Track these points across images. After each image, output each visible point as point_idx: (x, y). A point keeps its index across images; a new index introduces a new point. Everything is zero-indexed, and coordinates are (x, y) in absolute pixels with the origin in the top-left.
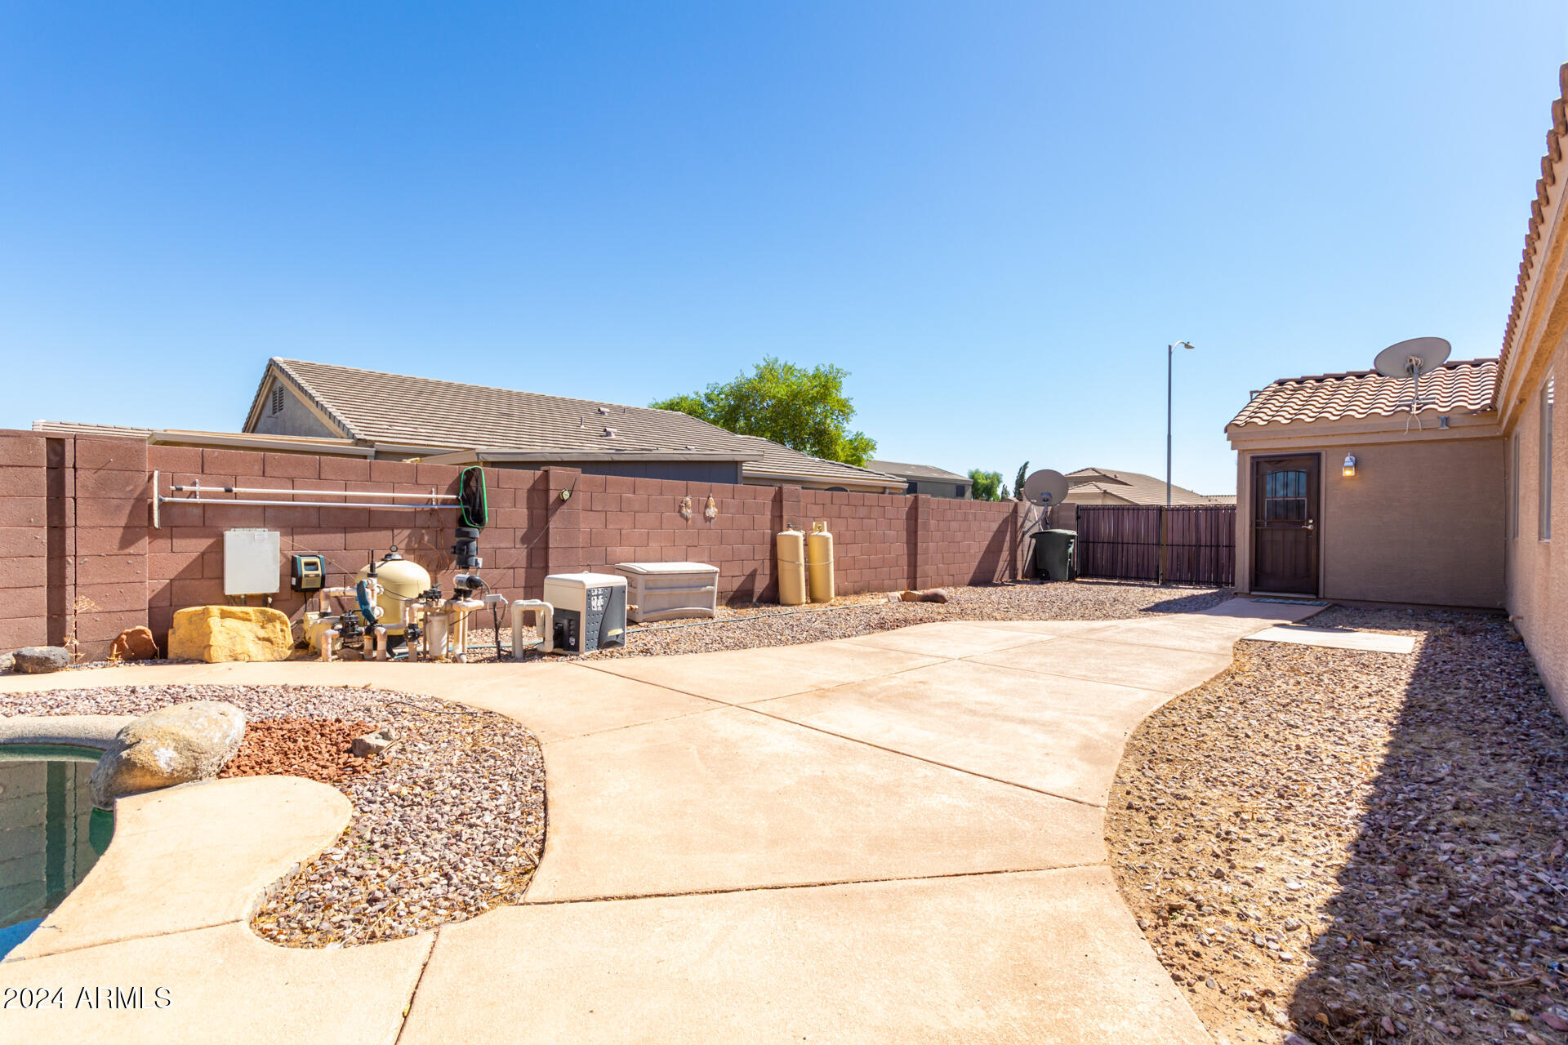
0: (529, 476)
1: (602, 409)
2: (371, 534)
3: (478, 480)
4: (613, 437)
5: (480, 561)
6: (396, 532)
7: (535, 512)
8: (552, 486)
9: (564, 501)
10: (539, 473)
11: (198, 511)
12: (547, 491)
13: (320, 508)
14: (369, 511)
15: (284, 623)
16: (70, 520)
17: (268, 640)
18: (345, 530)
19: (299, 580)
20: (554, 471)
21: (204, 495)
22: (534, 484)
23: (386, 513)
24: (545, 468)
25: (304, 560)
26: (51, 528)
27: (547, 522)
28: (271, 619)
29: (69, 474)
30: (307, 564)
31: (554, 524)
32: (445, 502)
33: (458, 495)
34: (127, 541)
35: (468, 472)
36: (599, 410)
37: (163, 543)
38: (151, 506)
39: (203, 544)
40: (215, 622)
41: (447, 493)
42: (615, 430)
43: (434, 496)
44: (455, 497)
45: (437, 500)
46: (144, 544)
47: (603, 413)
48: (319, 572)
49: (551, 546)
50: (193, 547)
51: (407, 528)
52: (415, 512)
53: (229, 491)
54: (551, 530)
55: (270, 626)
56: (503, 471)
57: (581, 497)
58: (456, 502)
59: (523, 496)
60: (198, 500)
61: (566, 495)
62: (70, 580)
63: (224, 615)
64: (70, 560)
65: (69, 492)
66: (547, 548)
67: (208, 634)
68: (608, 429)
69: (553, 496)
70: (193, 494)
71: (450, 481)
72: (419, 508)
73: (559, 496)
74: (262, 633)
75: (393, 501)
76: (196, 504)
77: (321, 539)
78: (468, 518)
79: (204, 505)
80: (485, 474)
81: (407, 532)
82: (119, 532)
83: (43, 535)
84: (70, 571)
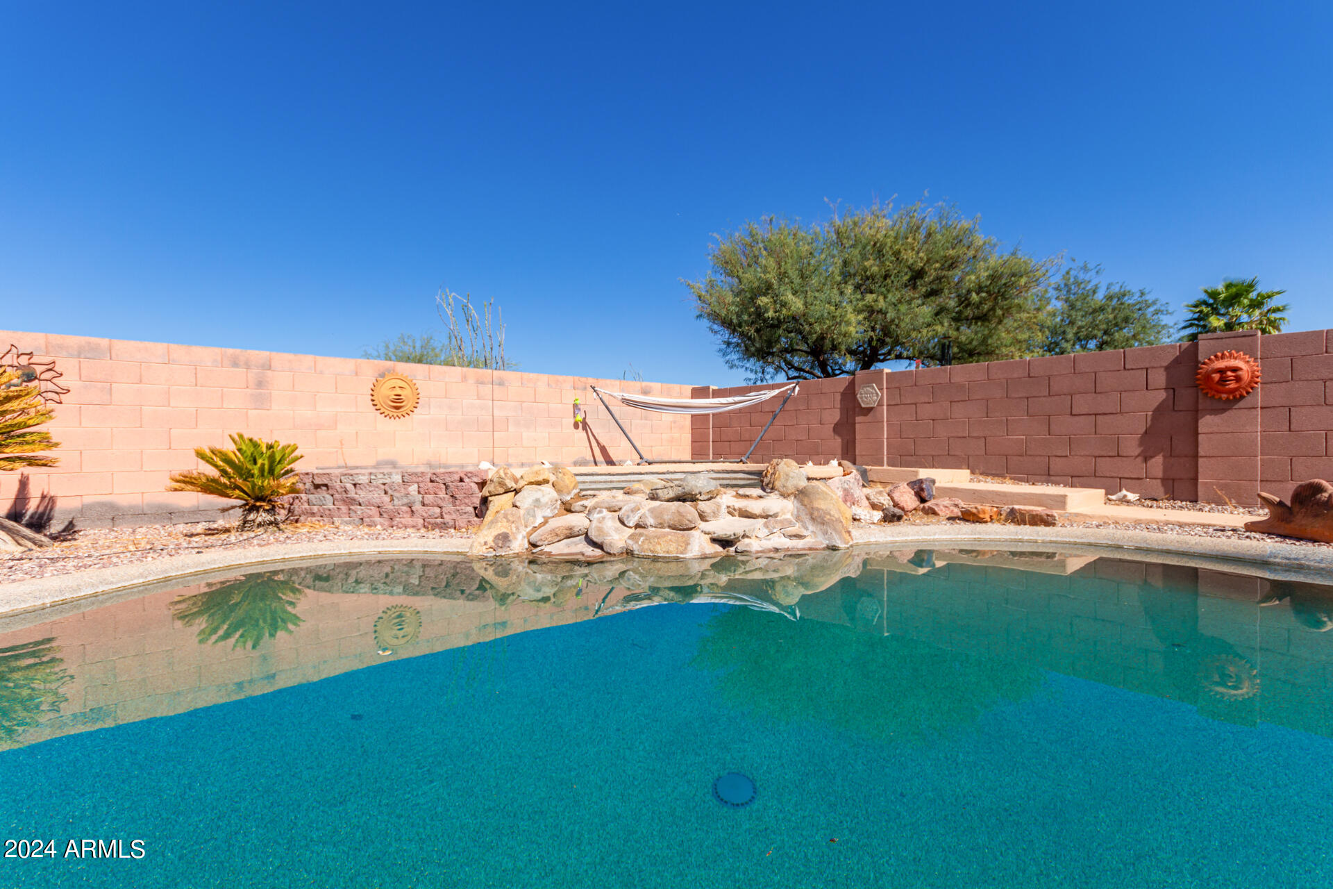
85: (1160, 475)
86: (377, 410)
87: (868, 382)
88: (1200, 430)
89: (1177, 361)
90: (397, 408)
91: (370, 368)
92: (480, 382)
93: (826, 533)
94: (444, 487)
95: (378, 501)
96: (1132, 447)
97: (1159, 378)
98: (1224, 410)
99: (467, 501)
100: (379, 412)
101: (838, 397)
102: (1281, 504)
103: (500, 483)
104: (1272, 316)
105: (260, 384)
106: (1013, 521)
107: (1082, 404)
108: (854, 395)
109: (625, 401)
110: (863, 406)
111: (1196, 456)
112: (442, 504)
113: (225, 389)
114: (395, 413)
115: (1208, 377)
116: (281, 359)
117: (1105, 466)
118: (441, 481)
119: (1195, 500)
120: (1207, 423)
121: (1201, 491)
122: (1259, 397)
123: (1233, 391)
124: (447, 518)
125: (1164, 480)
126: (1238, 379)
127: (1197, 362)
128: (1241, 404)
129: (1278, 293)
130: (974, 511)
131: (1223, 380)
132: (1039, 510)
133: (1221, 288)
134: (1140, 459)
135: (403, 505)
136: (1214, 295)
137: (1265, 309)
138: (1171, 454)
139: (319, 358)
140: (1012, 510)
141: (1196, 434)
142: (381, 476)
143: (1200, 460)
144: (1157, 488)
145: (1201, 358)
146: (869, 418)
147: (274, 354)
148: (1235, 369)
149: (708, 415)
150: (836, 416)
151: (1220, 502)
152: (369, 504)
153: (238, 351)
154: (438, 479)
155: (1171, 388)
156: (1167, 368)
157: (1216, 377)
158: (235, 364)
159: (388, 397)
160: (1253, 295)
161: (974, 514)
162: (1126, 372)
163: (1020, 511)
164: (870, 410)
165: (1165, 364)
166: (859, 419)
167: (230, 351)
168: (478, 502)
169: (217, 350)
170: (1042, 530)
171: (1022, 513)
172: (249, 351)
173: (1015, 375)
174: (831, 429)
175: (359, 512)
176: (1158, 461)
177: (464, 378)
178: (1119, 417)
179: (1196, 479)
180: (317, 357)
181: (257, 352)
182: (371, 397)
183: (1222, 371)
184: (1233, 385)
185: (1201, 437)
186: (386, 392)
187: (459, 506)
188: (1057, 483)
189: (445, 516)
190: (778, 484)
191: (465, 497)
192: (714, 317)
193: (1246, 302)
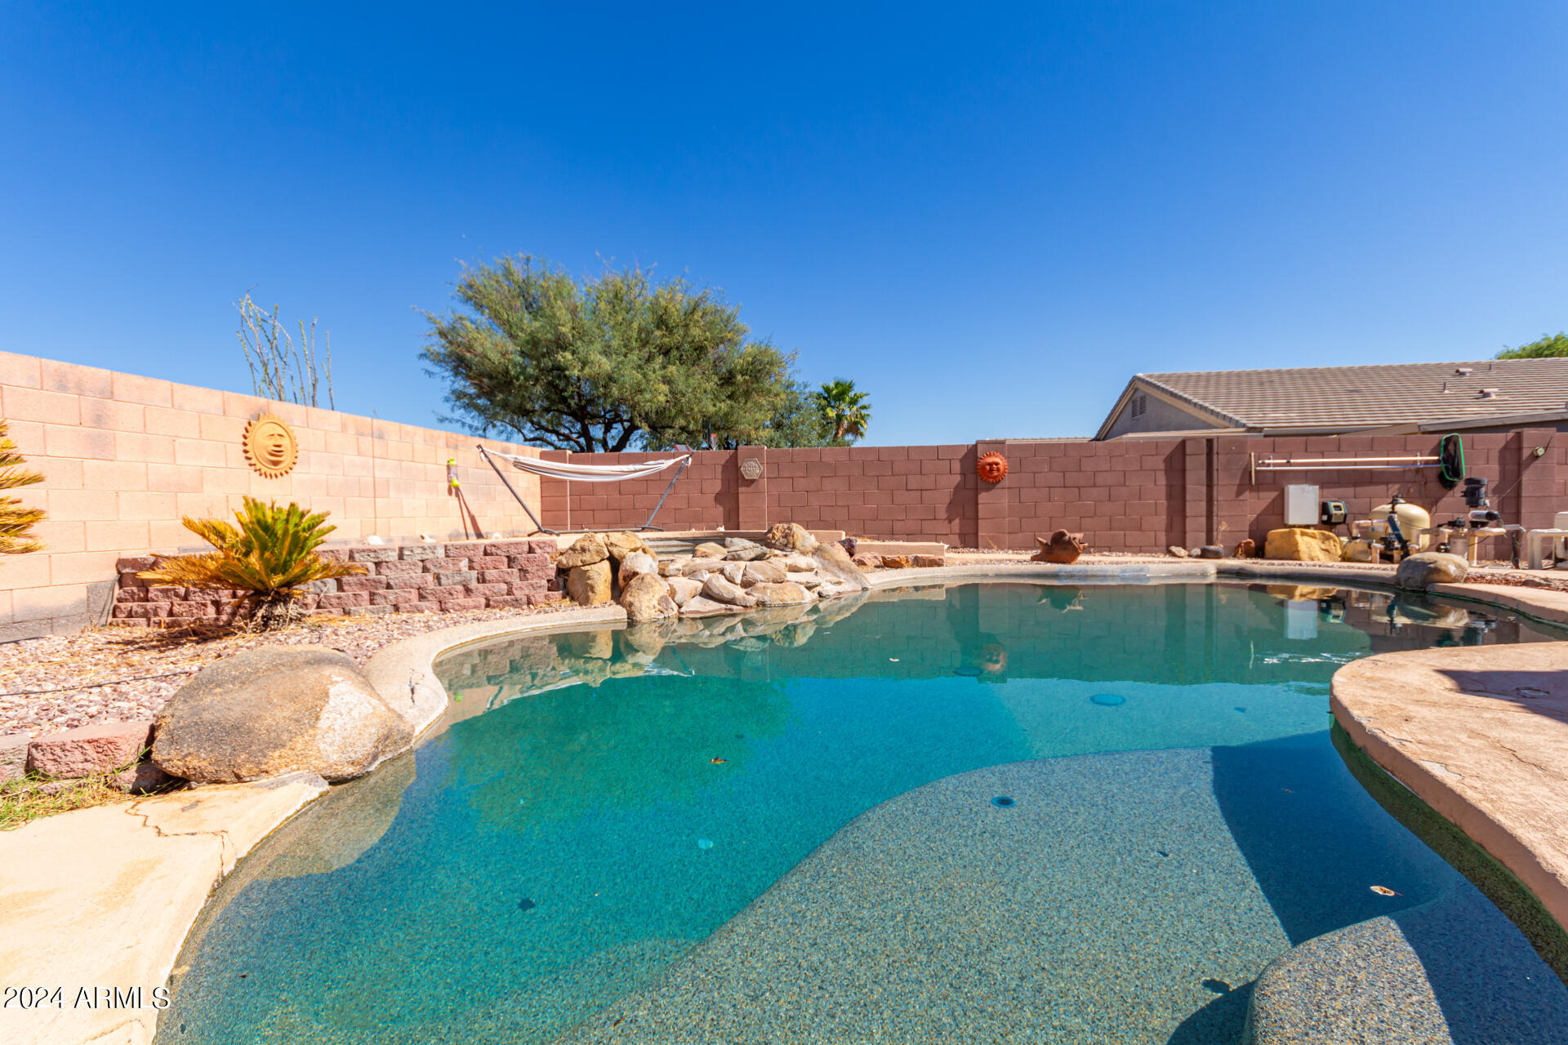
0: (1501, 438)
1: (1462, 370)
2: (1372, 487)
3: (1456, 444)
4: (1494, 397)
5: (1487, 501)
6: (1390, 486)
7: (1507, 467)
8: (1525, 445)
9: (1537, 457)
10: (1511, 434)
11: (1271, 475)
12: (1520, 449)
13: (1339, 470)
14: (1370, 471)
15: (1335, 541)
16: (1215, 482)
17: (1327, 550)
18: (1355, 485)
19: (1330, 516)
20: (1527, 432)
21: (1275, 465)
22: (1506, 445)
23: (1382, 472)
24: (1518, 430)
25: (1332, 504)
26: (1208, 486)
27: (1519, 475)
28: (1328, 538)
29: (1215, 457)
30: (1335, 507)
31: (1526, 477)
32: (1427, 462)
33: (1439, 456)
34: (1239, 493)
35: (1447, 439)
36: (1457, 371)
37: (1255, 494)
38: (1250, 472)
39: (1274, 494)
40: (1298, 537)
41: (1430, 455)
42: (1496, 390)
43: (1419, 458)
44: (1436, 458)
45: (1421, 461)
46: (1247, 495)
47: (1463, 374)
48: (1343, 512)
49: (1523, 494)
50: (1268, 497)
51: (1397, 483)
52: (1404, 471)
53: (1288, 462)
54: (1524, 482)
55: (1327, 542)
56: (1477, 436)
57: (1557, 453)
58: (1438, 462)
59: (1495, 455)
60: (1271, 468)
61: (1541, 451)
62: (1215, 514)
63: (1303, 534)
64: (1215, 503)
65: (1215, 467)
66: (1518, 497)
67: (1296, 544)
68: (1486, 390)
69: (1526, 453)
70: (1269, 465)
71: (1432, 447)
72: (1407, 468)
73: (1532, 453)
74: (1323, 547)
75: (1388, 463)
76: (1271, 471)
77: (1339, 491)
78: (1448, 473)
79: (1275, 472)
80: (1462, 440)
81: (1397, 486)
82: (1235, 488)
83: (1204, 489)
84: (1215, 508)
85: (958, 531)
86: (251, 465)
87: (751, 456)
88: (980, 501)
89: (966, 456)
90: (276, 463)
91: (242, 404)
92: (360, 434)
93: (856, 579)
94: (506, 560)
95: (419, 581)
96: (942, 514)
97: (957, 467)
98: (991, 489)
99: (540, 574)
100: (253, 467)
101: (719, 469)
102: (1047, 544)
103: (597, 552)
104: (864, 412)
105: (99, 420)
106: (917, 565)
107: (914, 482)
108: (737, 469)
109: (518, 464)
110: (746, 477)
111: (976, 518)
112: (508, 579)
113: (48, 426)
114: (272, 470)
115: (983, 468)
116: (127, 383)
117: (928, 526)
118: (503, 554)
119: (977, 547)
120: (983, 497)
121: (980, 540)
122: (1006, 482)
123: (995, 477)
124: (518, 594)
125: (960, 535)
126: (998, 470)
127: (977, 457)
128: (999, 485)
129: (867, 395)
130: (898, 559)
131: (991, 470)
132: (932, 556)
133: (832, 385)
134: (946, 522)
135: (455, 584)
136: (827, 390)
137: (859, 405)
138: (963, 518)
139: (178, 387)
140: (916, 558)
141: (977, 504)
142: (420, 550)
143: (980, 521)
144: (956, 539)
145: (979, 455)
146: (751, 489)
147: (116, 374)
148: (997, 464)
149: (565, 481)
150: (717, 486)
151: (989, 547)
152: (406, 586)
153: (65, 366)
154: (499, 552)
155: (963, 474)
156: (961, 460)
157: (988, 467)
158: (62, 387)
159: (266, 447)
160: (852, 394)
161: (898, 562)
162: (940, 462)
163: (922, 558)
164: (752, 481)
165: (960, 457)
166: (741, 490)
167: (54, 364)
168: (554, 574)
169: (35, 361)
170: (936, 569)
171: (923, 559)
172: (81, 367)
173: (869, 459)
174: (713, 499)
175: (391, 598)
176: (957, 522)
177: (344, 428)
178: (935, 492)
179: (977, 533)
180: (175, 384)
181: (93, 369)
182: (243, 448)
183: (990, 464)
184: (996, 473)
185: (980, 506)
186: (262, 438)
187: (532, 579)
188: (898, 540)
189: (515, 592)
190: (798, 544)
191: (538, 570)
192: (460, 362)
193: (847, 399)
